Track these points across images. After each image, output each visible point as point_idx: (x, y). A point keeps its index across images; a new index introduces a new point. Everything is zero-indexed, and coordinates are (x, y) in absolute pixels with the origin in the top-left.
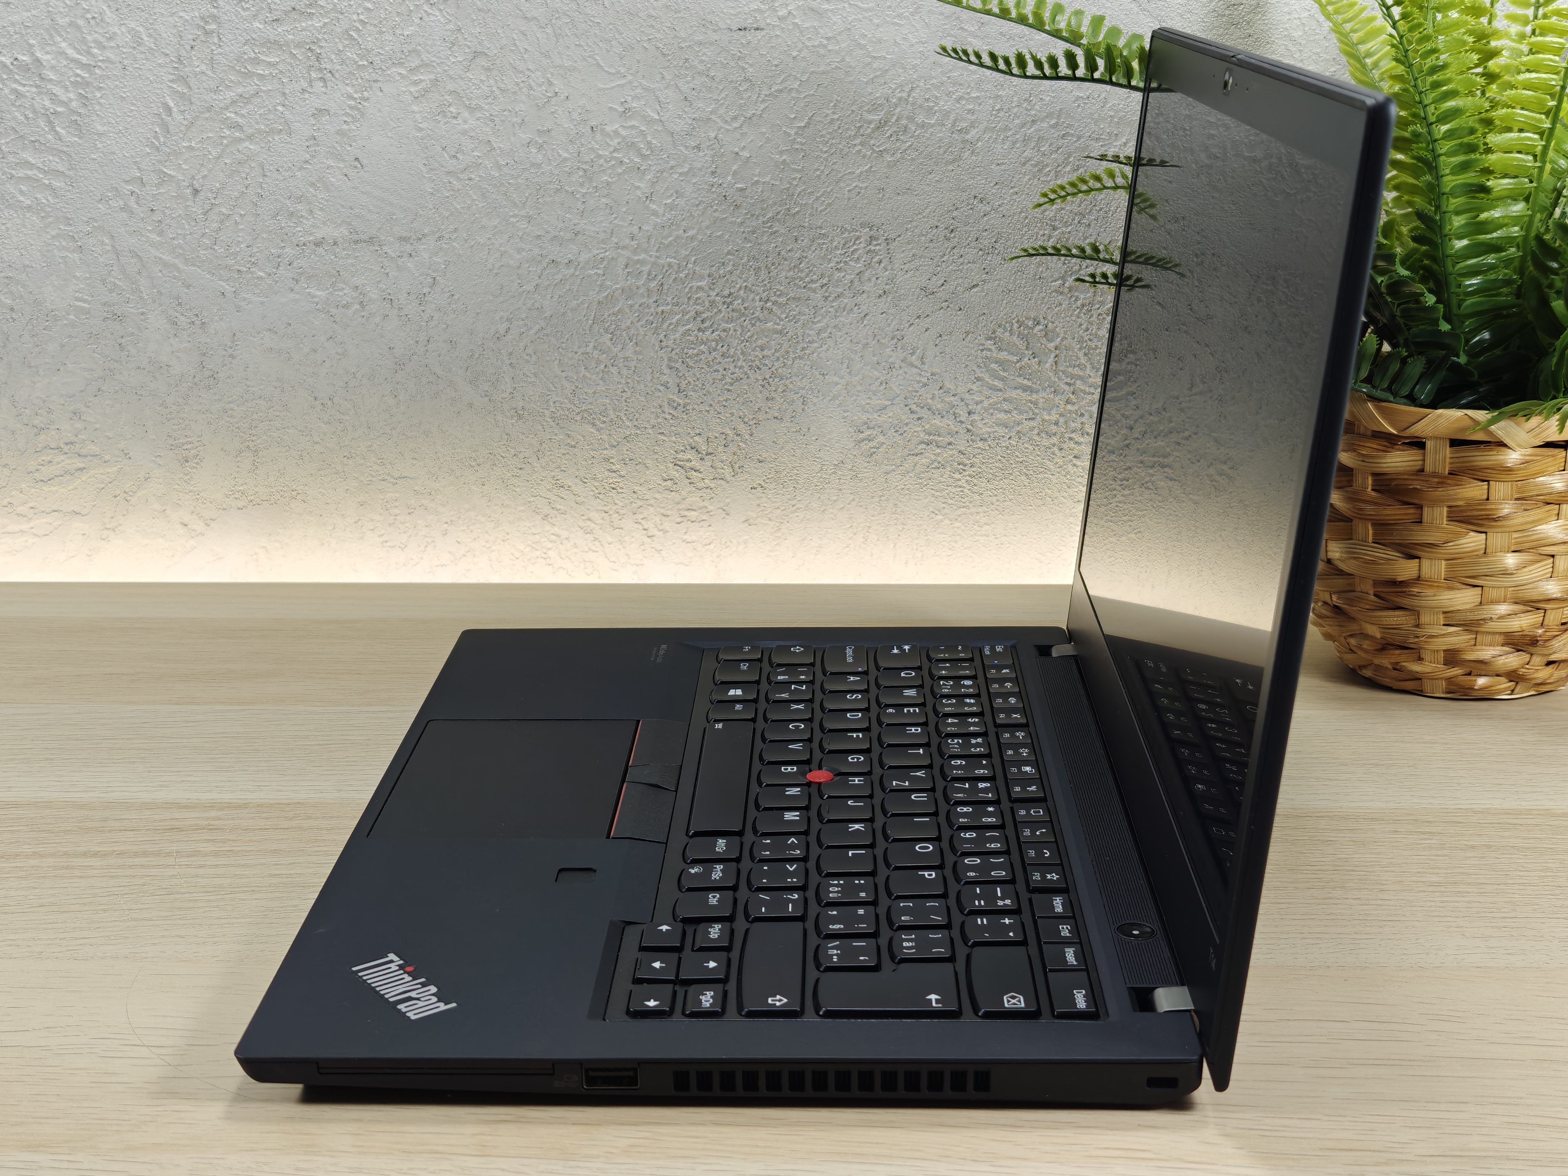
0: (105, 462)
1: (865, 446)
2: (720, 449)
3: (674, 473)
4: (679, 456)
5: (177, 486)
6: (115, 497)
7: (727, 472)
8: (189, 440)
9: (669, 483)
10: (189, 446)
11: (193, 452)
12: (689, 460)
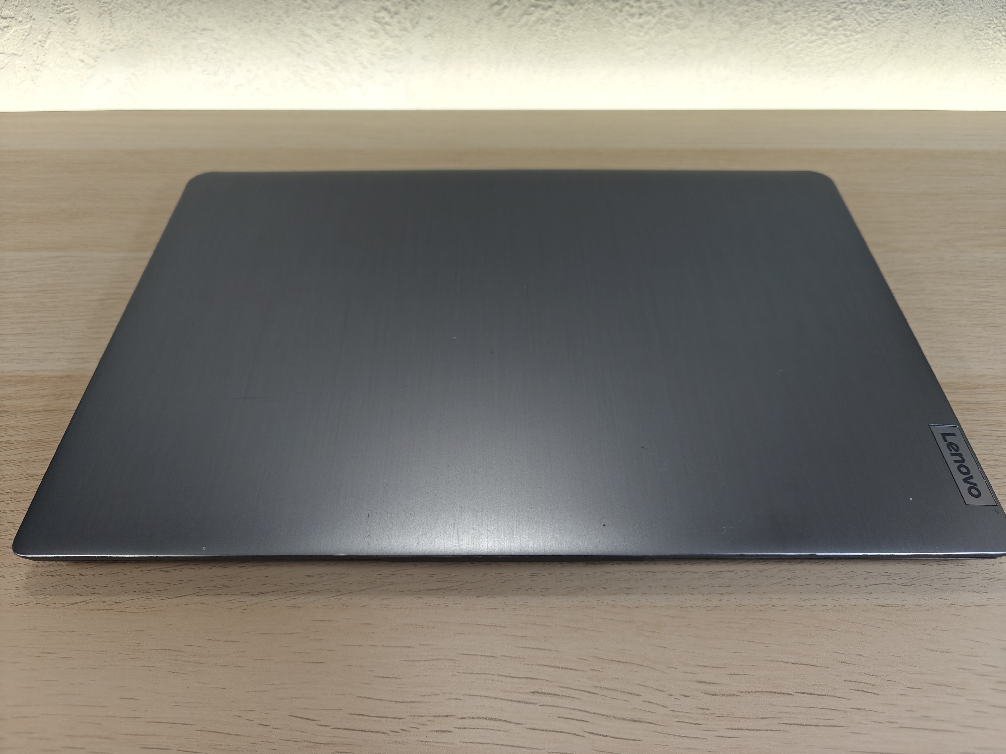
0: (20, 22)
1: (496, 8)
2: (403, 10)
3: (376, 26)
4: (378, 15)
5: (69, 37)
6: (35, 44)
7: (408, 25)
8: (67, 6)
9: (372, 33)
10: (68, 11)
11: (71, 14)
12: (383, 18)
